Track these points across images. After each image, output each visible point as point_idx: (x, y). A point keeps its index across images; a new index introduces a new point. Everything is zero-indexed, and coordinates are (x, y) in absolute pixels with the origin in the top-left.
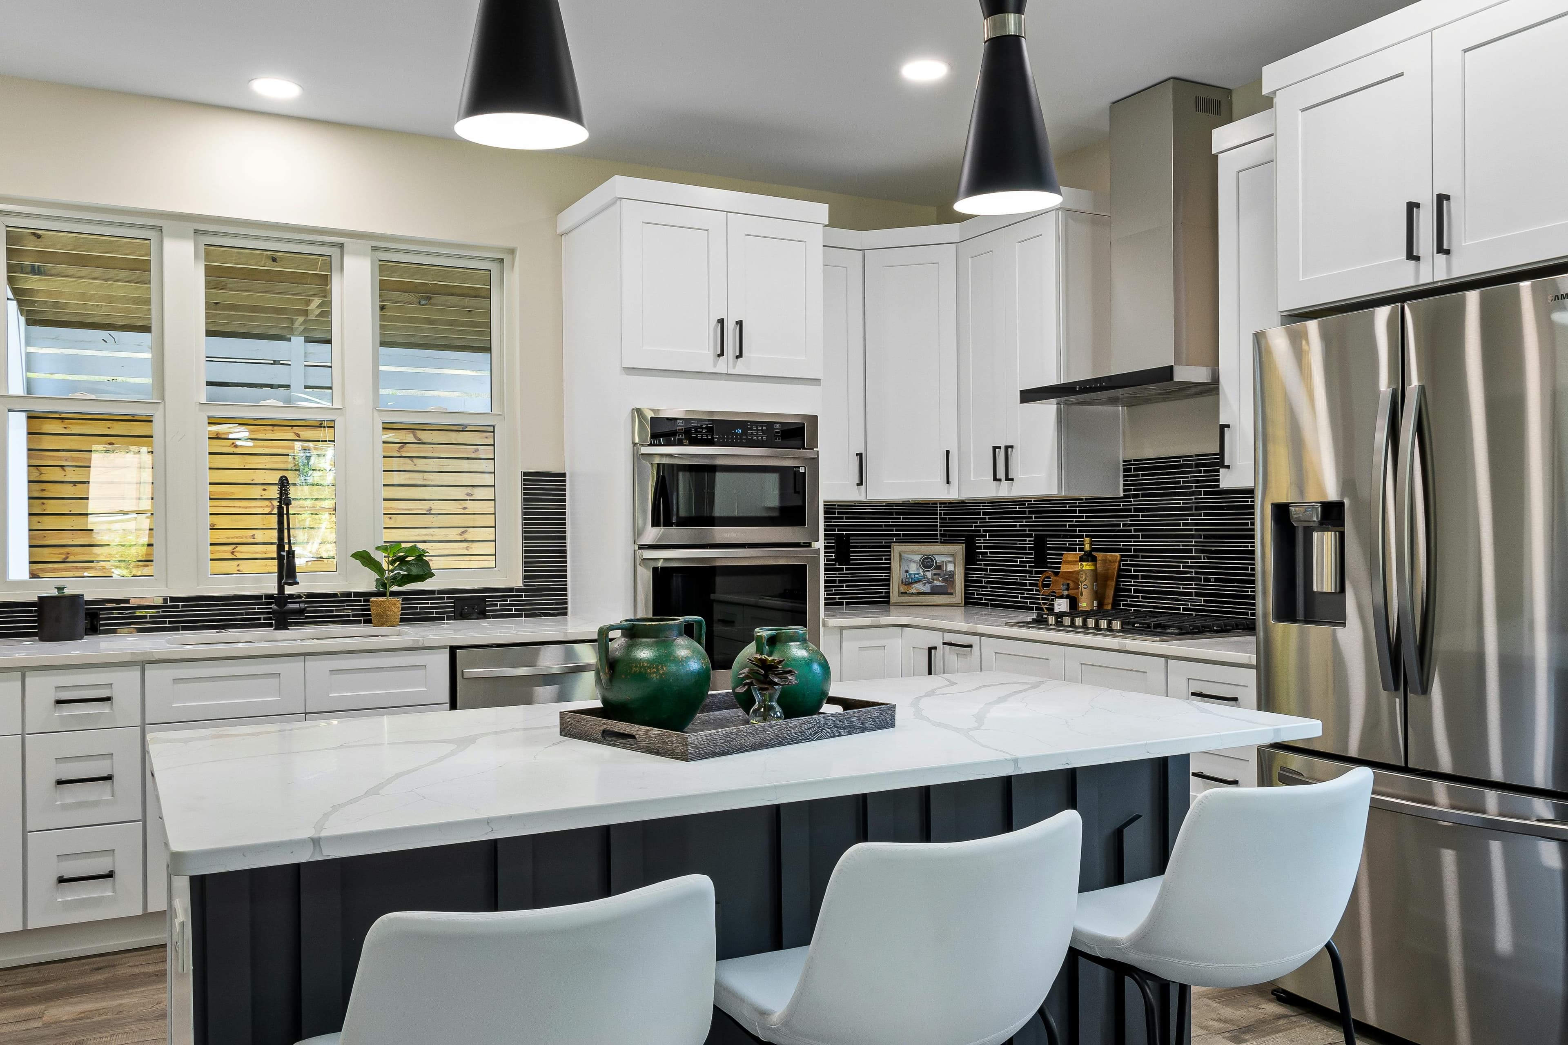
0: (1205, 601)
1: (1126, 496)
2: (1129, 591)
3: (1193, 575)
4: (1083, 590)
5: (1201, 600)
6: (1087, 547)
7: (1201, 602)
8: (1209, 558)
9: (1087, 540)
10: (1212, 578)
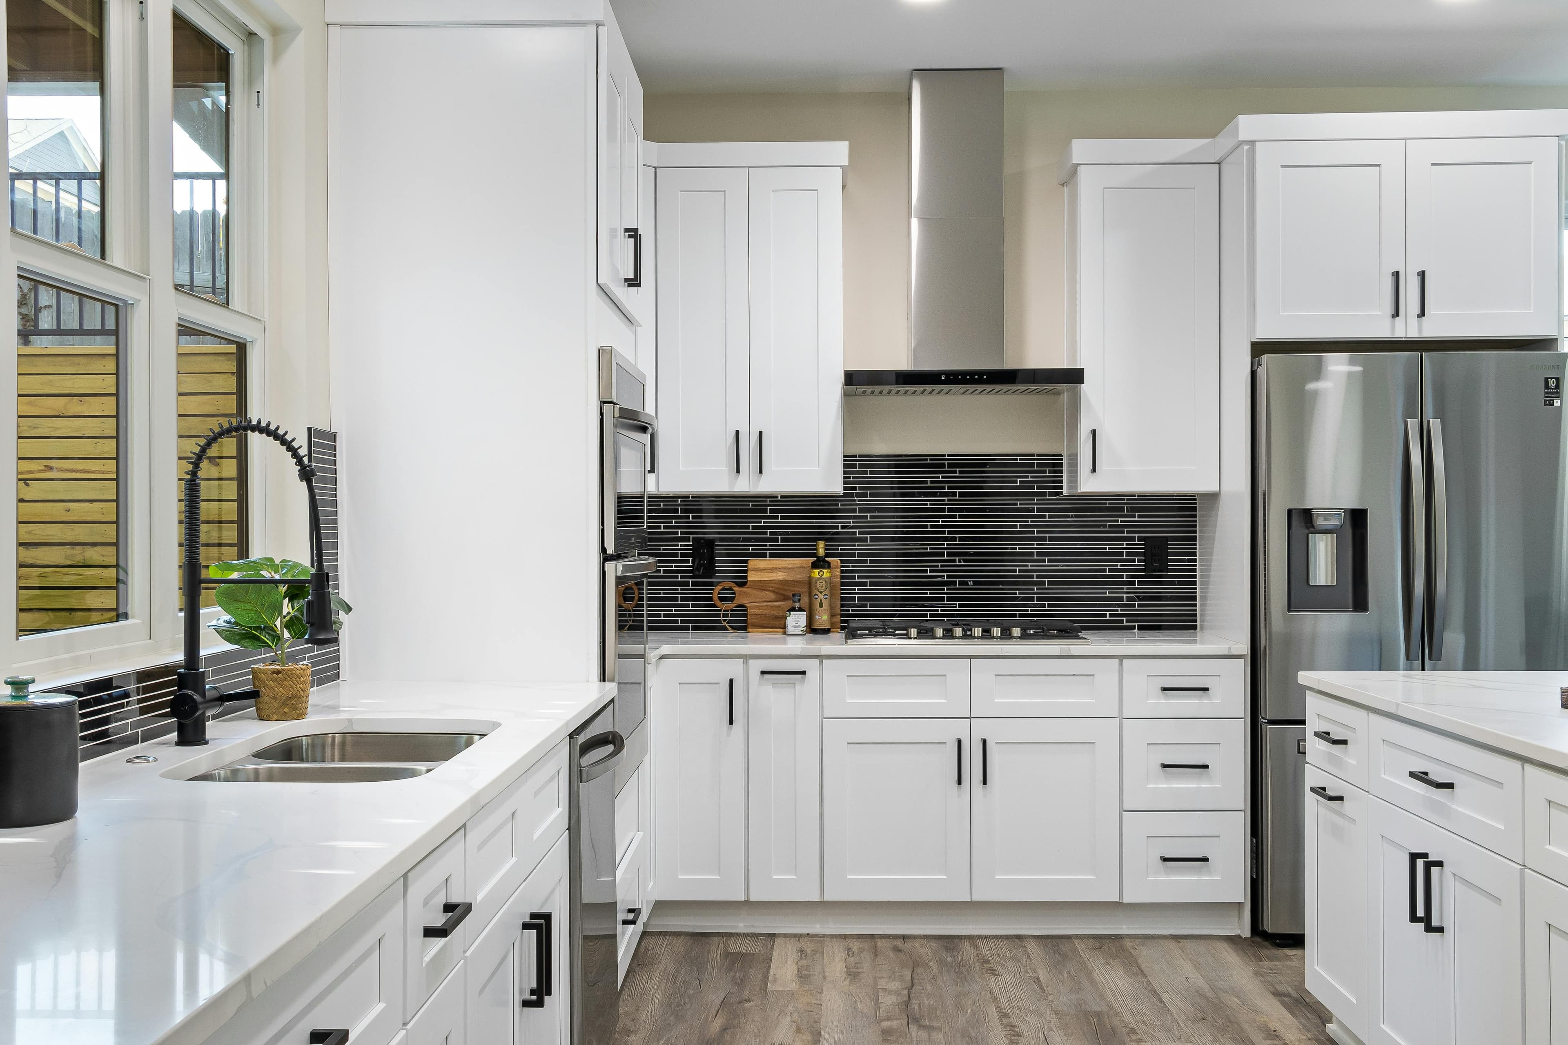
0: (960, 605)
1: (845, 495)
2: (853, 599)
3: (944, 579)
4: (823, 600)
5: (956, 604)
6: (821, 552)
7: (956, 607)
8: (965, 561)
9: (821, 544)
10: (970, 581)
